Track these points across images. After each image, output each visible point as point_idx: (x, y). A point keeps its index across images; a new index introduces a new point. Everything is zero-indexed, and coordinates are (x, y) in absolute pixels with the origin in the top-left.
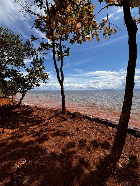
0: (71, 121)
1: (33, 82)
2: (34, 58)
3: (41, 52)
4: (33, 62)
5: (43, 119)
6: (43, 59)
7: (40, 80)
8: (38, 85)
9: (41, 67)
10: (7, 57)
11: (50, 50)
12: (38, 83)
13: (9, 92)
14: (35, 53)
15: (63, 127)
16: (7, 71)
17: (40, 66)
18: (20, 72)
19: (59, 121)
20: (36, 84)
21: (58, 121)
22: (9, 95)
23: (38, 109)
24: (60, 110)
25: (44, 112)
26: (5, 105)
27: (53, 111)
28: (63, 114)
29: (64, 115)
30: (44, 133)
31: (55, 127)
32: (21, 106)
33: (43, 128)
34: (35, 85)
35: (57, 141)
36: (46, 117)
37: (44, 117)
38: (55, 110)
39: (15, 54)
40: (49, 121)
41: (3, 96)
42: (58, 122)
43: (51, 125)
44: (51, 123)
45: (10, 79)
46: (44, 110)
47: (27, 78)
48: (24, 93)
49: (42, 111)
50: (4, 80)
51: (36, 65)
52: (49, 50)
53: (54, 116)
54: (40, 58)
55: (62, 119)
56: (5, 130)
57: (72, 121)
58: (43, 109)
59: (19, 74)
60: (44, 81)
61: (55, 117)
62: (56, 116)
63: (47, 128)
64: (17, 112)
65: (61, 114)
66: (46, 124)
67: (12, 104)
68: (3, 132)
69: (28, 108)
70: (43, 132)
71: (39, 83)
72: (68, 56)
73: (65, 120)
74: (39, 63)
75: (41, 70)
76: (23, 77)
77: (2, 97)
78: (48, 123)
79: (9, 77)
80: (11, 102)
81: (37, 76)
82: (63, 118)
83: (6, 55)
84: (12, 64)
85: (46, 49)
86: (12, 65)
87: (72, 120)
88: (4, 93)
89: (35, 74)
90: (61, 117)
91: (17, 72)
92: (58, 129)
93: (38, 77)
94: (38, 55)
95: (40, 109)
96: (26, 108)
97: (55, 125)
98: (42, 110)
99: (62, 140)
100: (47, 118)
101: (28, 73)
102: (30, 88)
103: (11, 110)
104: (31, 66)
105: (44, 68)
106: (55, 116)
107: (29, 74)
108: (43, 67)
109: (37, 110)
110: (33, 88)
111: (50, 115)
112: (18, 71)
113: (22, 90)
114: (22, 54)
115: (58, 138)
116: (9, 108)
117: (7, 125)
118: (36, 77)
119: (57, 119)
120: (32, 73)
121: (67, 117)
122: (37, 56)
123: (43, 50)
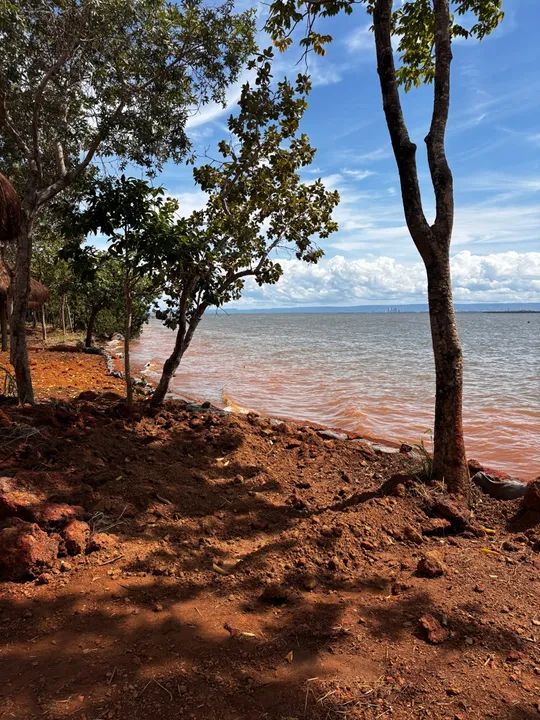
0: (507, 547)
1: (235, 255)
2: (246, 88)
3: (287, 31)
4: (236, 116)
5: (303, 506)
6: (300, 89)
7: (275, 237)
8: (268, 275)
9: (285, 146)
10: (96, 109)
11: (349, 11)
12: (264, 262)
13: (106, 318)
14: (254, 50)
15: (443, 579)
16: (97, 195)
17: (279, 140)
18: (160, 191)
19: (416, 532)
20: (255, 264)
21: (407, 531)
22: (103, 339)
23: (267, 431)
24: (414, 455)
25: (307, 453)
26: (87, 396)
27: (364, 454)
28: (442, 485)
29: (449, 491)
30: (311, 597)
31: (385, 573)
32: (171, 407)
33: (303, 560)
34: (248, 272)
35: (409, 675)
36: (321, 493)
37: (307, 486)
38: (378, 452)
39: (137, 78)
40: (343, 518)
41: (73, 344)
42: (407, 538)
43: (355, 552)
44: (358, 535)
45: (111, 243)
46: (303, 441)
47: (200, 228)
48: (187, 327)
49: (291, 447)
50: (82, 247)
51: (256, 137)
52: (342, 10)
53: (374, 488)
54: (284, 86)
55: (439, 522)
56: (101, 538)
57: (512, 544)
58: (300, 438)
59: (157, 204)
60: (303, 244)
61: (382, 502)
62: (389, 489)
63: (332, 566)
64: (151, 439)
65: (429, 484)
66: (327, 540)
67: (120, 389)
68: (93, 548)
69: (208, 422)
70: (308, 590)
71: (274, 258)
72: (487, 30)
73: (457, 527)
74: (276, 117)
75: (284, 168)
76: (182, 222)
77: (72, 350)
78: (336, 534)
79: (108, 230)
80: (117, 376)
81: (258, 211)
82: (438, 510)
83: (91, 92)
84: (121, 151)
85: (323, 8)
86: (118, 153)
87: (521, 540)
88: (78, 326)
89: (248, 198)
90: (426, 502)
91: (149, 197)
92: (404, 588)
93: (268, 220)
94: (268, 66)
95: (281, 430)
96: (196, 422)
97: (386, 556)
98: (293, 441)
99: (441, 674)
100: (326, 501)
101: (205, 197)
102: (220, 291)
103: (118, 427)
104: (224, 148)
105: (305, 153)
106: (380, 494)
107: (214, 204)
108: (302, 143)
109: (263, 434)
110: (238, 297)
111: (345, 479)
112: (151, 190)
113: (175, 308)
114: (176, 74)
115: (408, 650)
116: (107, 411)
117: (107, 512)
118: (251, 217)
119: (398, 513)
120: (232, 194)
121: (471, 508)
122: (263, 75)
123: (298, 17)
